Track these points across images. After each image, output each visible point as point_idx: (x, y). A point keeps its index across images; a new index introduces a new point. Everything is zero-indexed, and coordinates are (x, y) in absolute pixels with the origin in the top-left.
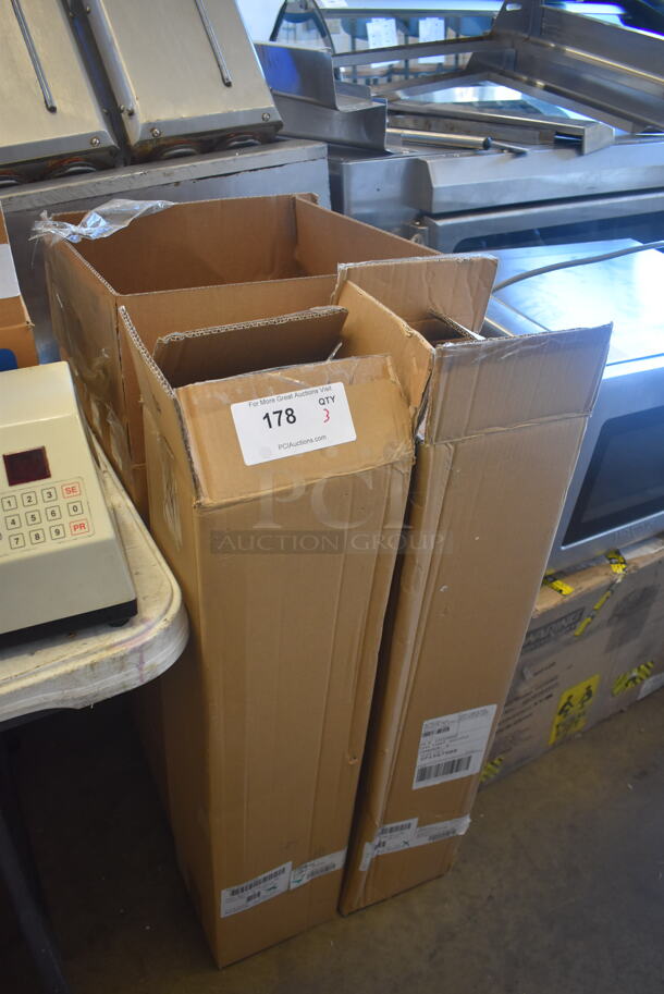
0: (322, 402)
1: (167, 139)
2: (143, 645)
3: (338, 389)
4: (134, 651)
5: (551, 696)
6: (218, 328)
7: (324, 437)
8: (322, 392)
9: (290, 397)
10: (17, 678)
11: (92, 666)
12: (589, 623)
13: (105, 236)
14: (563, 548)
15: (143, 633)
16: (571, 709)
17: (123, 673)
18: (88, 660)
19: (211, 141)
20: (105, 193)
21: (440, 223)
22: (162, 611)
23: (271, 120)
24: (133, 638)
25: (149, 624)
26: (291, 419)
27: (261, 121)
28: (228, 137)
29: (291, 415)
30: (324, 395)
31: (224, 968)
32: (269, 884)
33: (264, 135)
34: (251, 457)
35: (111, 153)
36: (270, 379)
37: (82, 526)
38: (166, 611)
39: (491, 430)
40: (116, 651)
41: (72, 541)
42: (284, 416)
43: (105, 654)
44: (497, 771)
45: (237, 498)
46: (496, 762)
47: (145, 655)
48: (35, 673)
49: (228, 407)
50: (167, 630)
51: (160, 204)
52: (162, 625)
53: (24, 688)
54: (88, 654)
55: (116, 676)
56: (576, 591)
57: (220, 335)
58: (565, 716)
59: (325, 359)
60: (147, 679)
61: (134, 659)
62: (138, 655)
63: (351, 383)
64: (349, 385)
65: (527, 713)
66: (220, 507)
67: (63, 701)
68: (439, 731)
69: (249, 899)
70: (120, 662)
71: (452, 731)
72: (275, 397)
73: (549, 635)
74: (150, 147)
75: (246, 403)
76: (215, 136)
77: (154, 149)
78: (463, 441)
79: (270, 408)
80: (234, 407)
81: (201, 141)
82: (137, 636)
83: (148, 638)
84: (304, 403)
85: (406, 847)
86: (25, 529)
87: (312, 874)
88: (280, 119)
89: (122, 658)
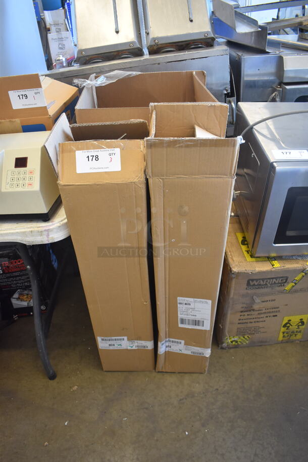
0: (110, 155)
1: (161, 44)
2: (48, 229)
3: (117, 151)
4: (45, 230)
5: (276, 316)
6: (92, 124)
7: (108, 168)
8: (110, 151)
9: (98, 151)
10: (9, 229)
11: (31, 231)
12: (293, 286)
13: (103, 85)
14: (274, 245)
15: (50, 226)
16: (291, 327)
17: (42, 237)
18: (30, 230)
19: (182, 45)
20: (128, 67)
21: (288, 87)
22: (60, 220)
23: (208, 37)
24: (46, 226)
25: (54, 223)
26: (97, 159)
27: (204, 37)
28: (189, 44)
29: (97, 158)
30: (111, 152)
31: (105, 371)
32: (119, 342)
33: (208, 43)
34: (79, 170)
35: (139, 50)
36: (92, 144)
37: (31, 185)
38: (62, 221)
39: (179, 176)
40: (40, 229)
41: (27, 189)
42: (94, 158)
43: (36, 229)
44: (247, 342)
45: (71, 184)
46: (246, 337)
47: (50, 233)
48: (15, 229)
49: (75, 151)
50: (59, 227)
51: (134, 73)
52: (58, 225)
53: (10, 233)
54: (31, 227)
55: (39, 237)
56: (281, 267)
57: (92, 126)
58: (287, 329)
59: (117, 139)
60: (51, 241)
61: (45, 233)
62: (47, 232)
63: (123, 149)
64: (122, 150)
65: (261, 320)
66: (64, 186)
67: (22, 241)
68: (186, 304)
69: (110, 345)
70: (41, 233)
71: (192, 306)
72: (92, 150)
73: (266, 284)
74: (155, 48)
75: (82, 151)
76: (185, 43)
77: (157, 49)
78: (166, 178)
79: (90, 154)
80: (77, 152)
81: (177, 45)
82: (48, 226)
83: (51, 227)
84: (103, 154)
85: (180, 352)
86: (15, 182)
87: (138, 346)
88: (213, 36)
89: (41, 232)
